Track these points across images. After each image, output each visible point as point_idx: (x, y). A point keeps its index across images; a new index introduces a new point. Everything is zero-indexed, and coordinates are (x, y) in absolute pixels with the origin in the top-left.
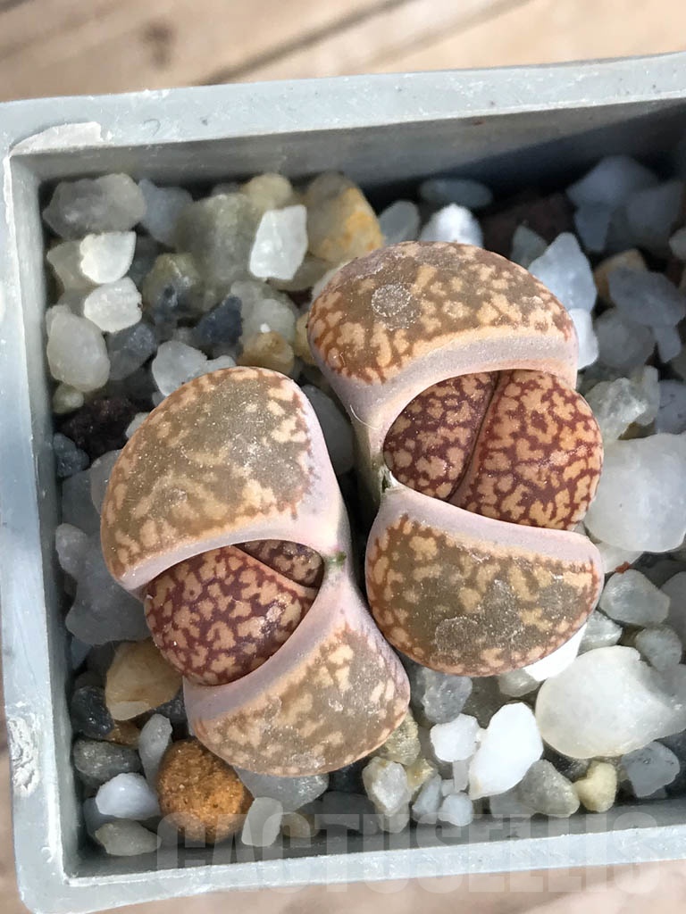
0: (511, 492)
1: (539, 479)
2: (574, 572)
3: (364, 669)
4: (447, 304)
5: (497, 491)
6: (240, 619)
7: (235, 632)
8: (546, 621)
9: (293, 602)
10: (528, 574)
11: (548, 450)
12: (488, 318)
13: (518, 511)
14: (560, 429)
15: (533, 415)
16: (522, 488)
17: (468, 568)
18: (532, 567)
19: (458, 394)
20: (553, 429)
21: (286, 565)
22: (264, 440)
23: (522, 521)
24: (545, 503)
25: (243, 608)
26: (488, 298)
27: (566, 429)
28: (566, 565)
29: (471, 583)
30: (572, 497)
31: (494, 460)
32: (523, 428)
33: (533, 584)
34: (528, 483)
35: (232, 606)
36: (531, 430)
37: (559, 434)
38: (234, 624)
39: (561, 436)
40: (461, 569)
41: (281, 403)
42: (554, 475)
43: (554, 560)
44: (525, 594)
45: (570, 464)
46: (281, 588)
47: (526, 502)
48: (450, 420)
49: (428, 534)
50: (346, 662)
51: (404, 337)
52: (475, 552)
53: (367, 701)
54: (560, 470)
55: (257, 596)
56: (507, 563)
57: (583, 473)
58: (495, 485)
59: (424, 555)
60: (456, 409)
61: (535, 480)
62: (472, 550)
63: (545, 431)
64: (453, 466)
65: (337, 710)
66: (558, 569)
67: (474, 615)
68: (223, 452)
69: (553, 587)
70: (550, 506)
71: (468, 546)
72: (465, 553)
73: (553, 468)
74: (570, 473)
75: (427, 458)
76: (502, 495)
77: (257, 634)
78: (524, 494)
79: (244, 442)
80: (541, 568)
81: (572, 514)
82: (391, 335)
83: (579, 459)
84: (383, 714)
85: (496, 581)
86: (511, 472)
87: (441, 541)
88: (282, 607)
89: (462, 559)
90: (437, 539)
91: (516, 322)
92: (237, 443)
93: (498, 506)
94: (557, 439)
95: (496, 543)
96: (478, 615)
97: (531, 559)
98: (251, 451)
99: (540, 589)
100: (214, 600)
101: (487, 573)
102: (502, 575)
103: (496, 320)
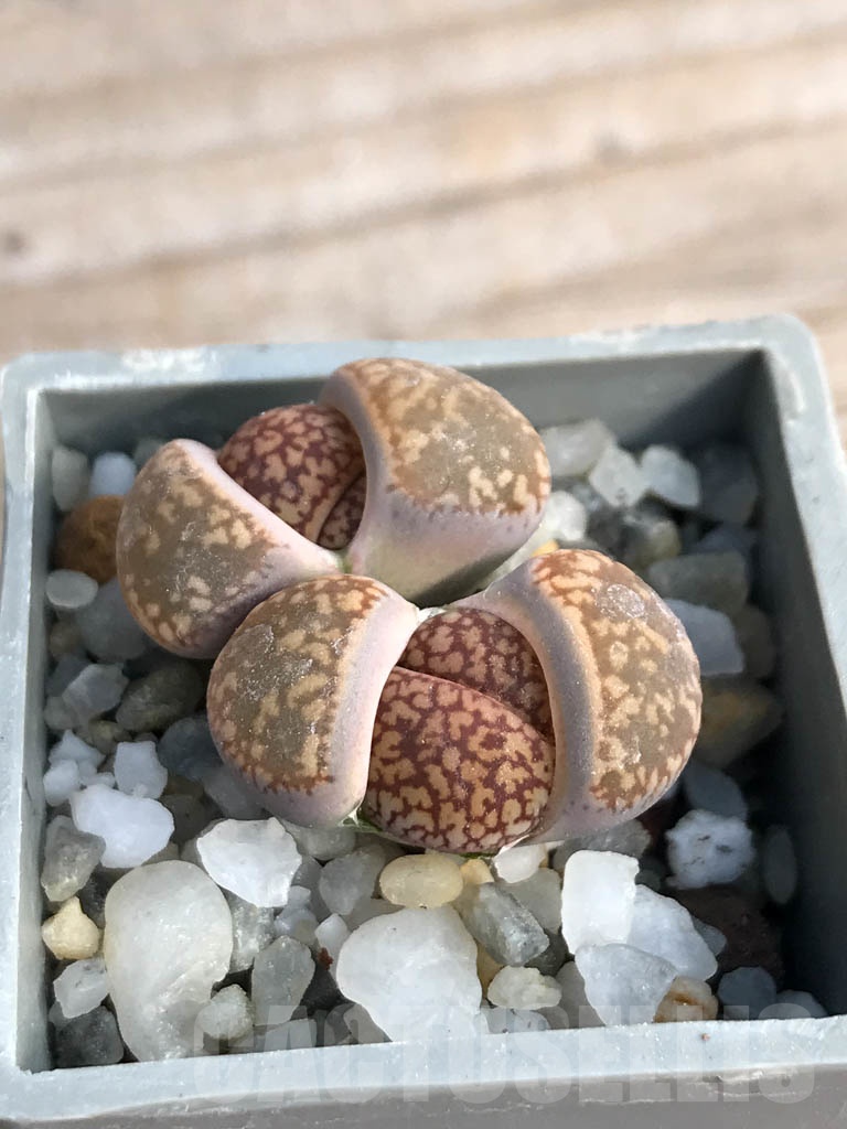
0: (413, 707)
1: (427, 736)
2: (319, 748)
3: (224, 564)
4: (625, 648)
5: (413, 695)
6: (284, 456)
7: (273, 452)
8: (264, 723)
9: (300, 514)
10: (318, 693)
11: (461, 745)
12: (611, 685)
13: (391, 719)
14: (486, 764)
15: (501, 737)
16: (416, 717)
17: (327, 636)
18: (325, 698)
19: (525, 675)
20: (485, 755)
21: (340, 512)
22: (471, 458)
23: (379, 727)
24: (401, 746)
25: (295, 458)
26: (634, 692)
27: (485, 773)
28: (328, 740)
29: (310, 639)
30: (407, 782)
31: (449, 693)
32: (486, 723)
33: (306, 699)
34: (422, 724)
35: (298, 448)
36: (483, 731)
37: (480, 761)
38: (280, 451)
39: (477, 764)
40: (326, 630)
41: (511, 486)
42: (429, 753)
43: (334, 726)
44: (296, 691)
45: (446, 773)
46: (316, 502)
47: (402, 724)
48: (494, 658)
49: (366, 605)
50: (233, 539)
51: (584, 600)
52: (345, 643)
53: (190, 572)
54: (438, 761)
55: (307, 472)
56: (331, 672)
57: (434, 793)
58: (421, 693)
59: (344, 600)
60: (507, 670)
61: (426, 731)
62: (346, 639)
63: (483, 745)
64: (443, 660)
65: (184, 533)
66: (323, 730)
67: (275, 648)
68: (458, 418)
69: (302, 723)
70: (396, 754)
71: (352, 636)
72: (344, 632)
73: (440, 751)
74: (436, 776)
75: (452, 633)
76: (409, 700)
77: (269, 474)
78: (410, 721)
79: (468, 438)
80: (324, 707)
81: (388, 789)
82: (588, 589)
83: (451, 786)
84: (175, 598)
85: (311, 661)
86: (436, 705)
87: (358, 615)
88: (295, 501)
89: (337, 630)
90: (361, 611)
91: (608, 718)
92: (468, 431)
93: (397, 697)
94: (473, 757)
95: (355, 665)
96: (275, 650)
97: (336, 698)
98: (459, 442)
99: (300, 708)
100: (305, 434)
101: (321, 652)
102: (317, 666)
103: (609, 694)
